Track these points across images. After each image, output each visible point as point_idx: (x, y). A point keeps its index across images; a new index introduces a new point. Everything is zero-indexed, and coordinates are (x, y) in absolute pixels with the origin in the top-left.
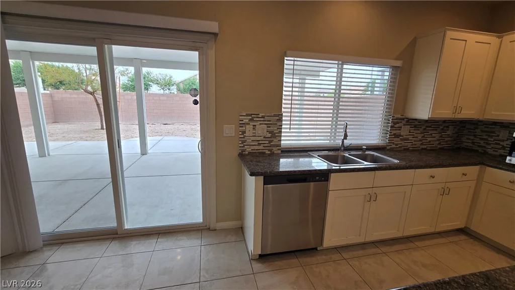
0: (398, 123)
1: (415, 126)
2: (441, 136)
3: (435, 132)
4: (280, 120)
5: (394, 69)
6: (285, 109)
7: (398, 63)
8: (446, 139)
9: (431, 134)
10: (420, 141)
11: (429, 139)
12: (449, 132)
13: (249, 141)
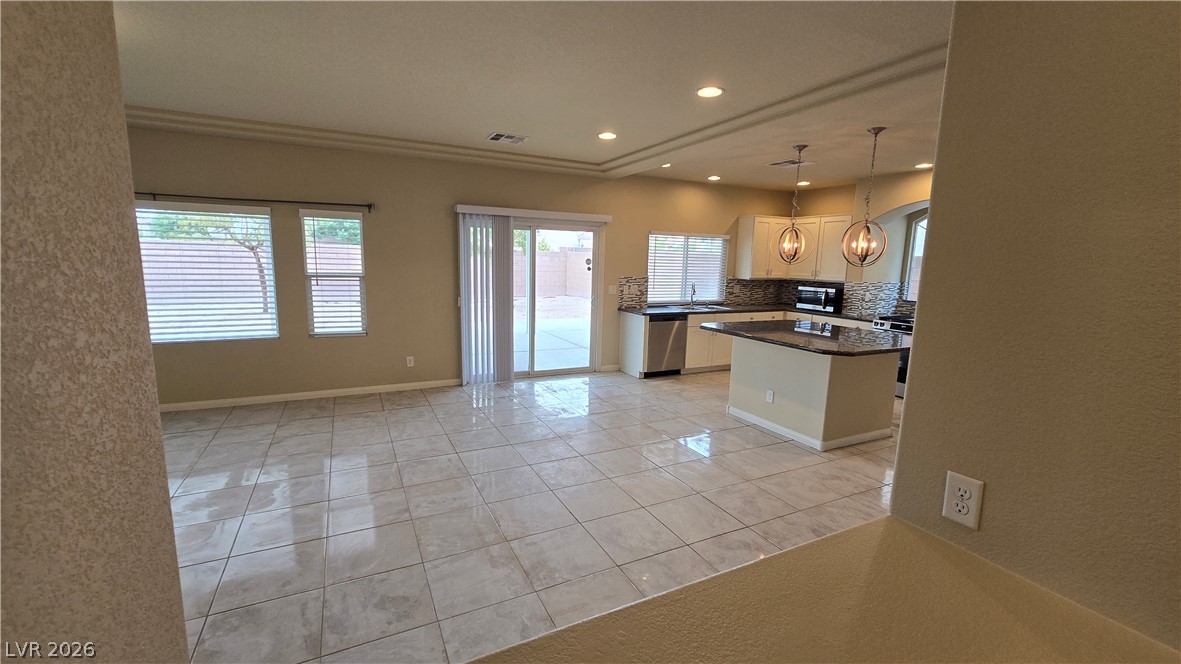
0: (730, 283)
1: (744, 285)
4: (647, 281)
5: (725, 240)
6: (650, 274)
7: (728, 237)
13: (625, 298)
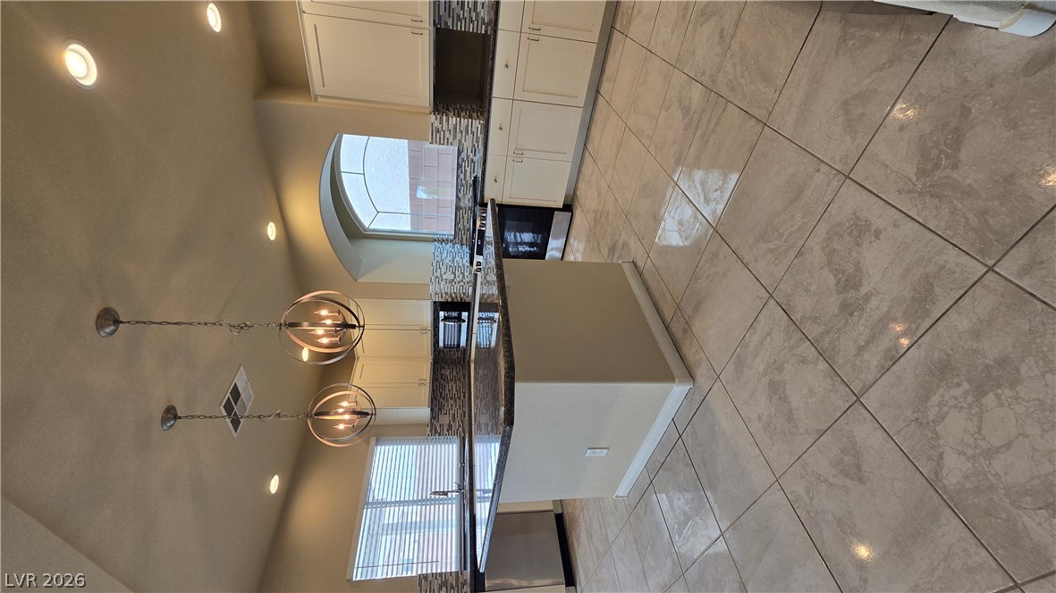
0: (436, 429)
2: (452, 380)
3: (447, 387)
4: (426, 577)
8: (455, 374)
9: (449, 391)
10: (455, 401)
11: (454, 392)
12: (448, 374)
